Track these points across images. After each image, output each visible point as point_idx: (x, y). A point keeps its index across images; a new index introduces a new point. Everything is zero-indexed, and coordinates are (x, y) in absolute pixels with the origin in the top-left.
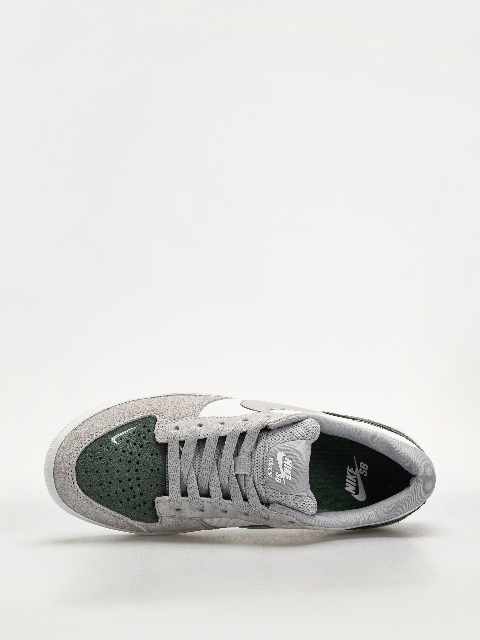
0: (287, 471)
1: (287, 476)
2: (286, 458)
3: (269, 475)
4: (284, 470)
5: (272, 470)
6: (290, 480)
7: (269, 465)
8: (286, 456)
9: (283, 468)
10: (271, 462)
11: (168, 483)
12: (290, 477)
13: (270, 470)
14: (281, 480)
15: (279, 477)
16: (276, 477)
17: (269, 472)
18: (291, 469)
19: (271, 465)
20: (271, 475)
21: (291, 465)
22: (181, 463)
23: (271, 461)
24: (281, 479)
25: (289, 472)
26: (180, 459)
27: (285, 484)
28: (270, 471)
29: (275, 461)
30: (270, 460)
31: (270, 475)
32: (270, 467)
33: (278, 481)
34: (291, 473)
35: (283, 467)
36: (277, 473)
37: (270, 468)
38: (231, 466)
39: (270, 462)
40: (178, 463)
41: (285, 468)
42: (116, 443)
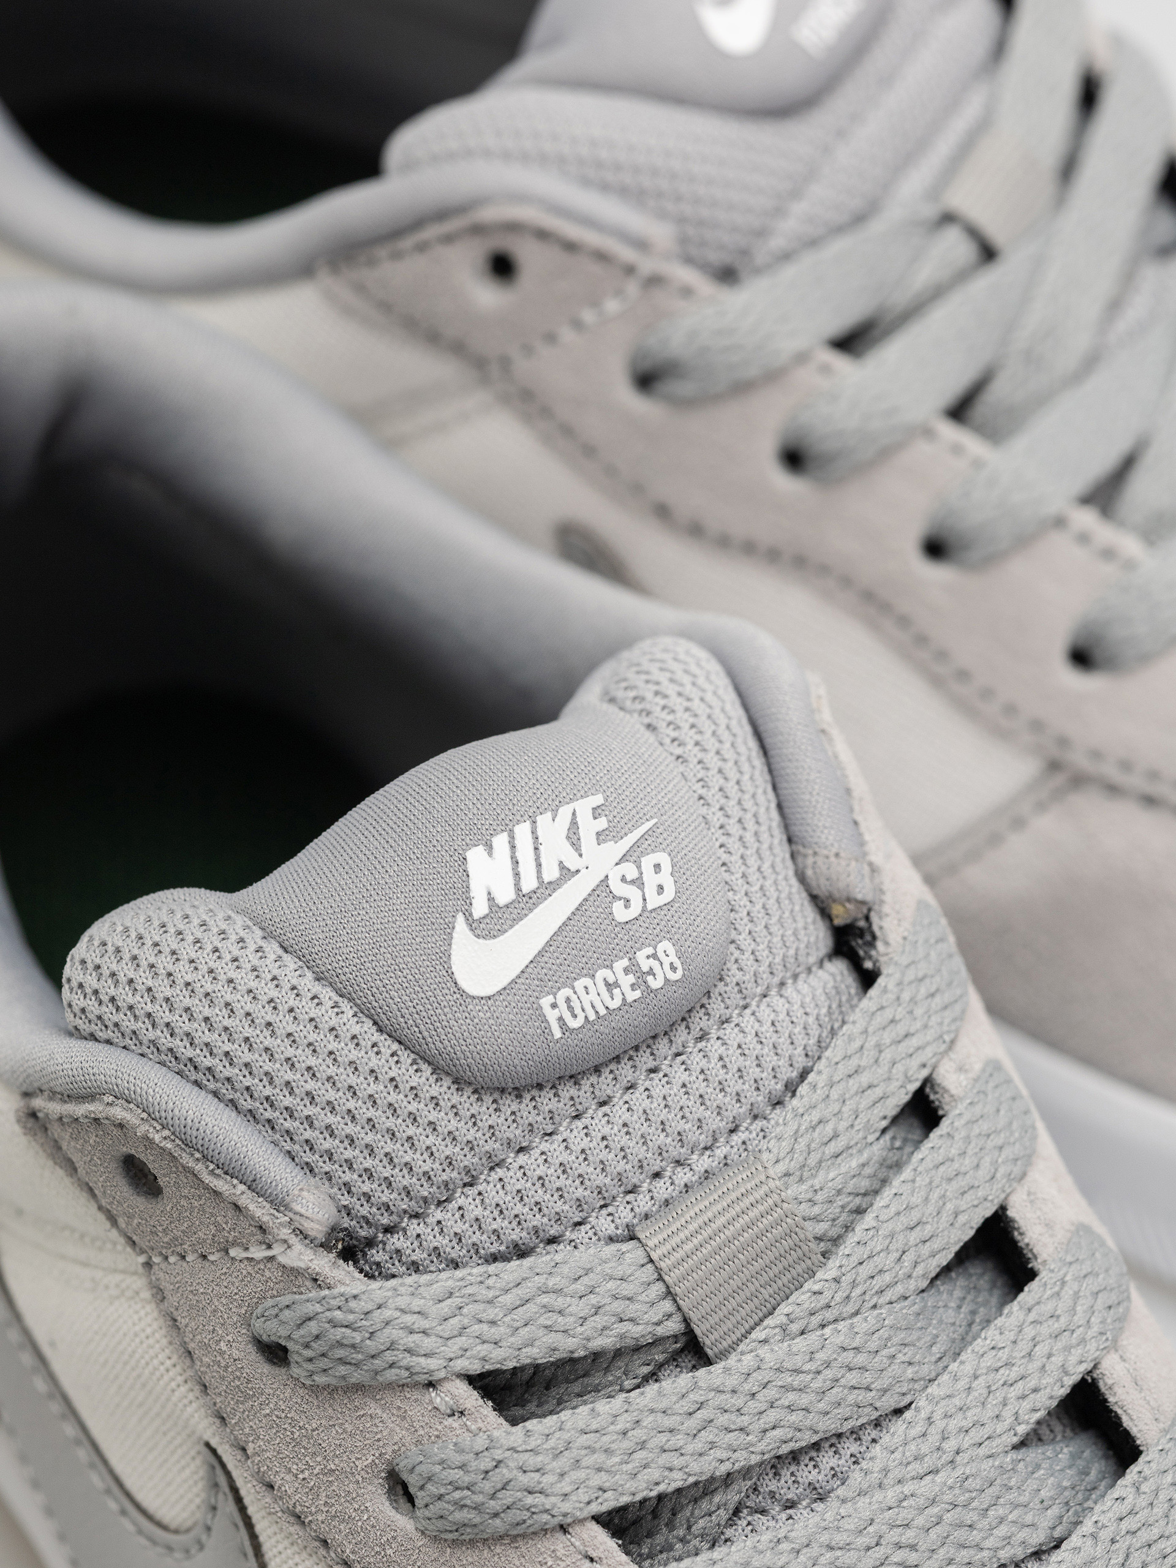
0: (558, 851)
1: (589, 827)
2: (480, 909)
3: (673, 968)
4: (567, 873)
5: (625, 962)
6: (598, 799)
7: (603, 1011)
8: (460, 918)
9: (559, 886)
10: (574, 997)
12: (584, 807)
13: (631, 979)
14: (647, 861)
15: (633, 882)
16: (650, 907)
17: (650, 978)
18: (523, 831)
19: (592, 988)
20: (661, 955)
21: (500, 841)
23: (570, 1008)
24: (639, 867)
25: (553, 827)
28: (641, 977)
29: (549, 972)
30: (567, 1016)
31: (666, 962)
32: (616, 991)
33: (667, 877)
34: (549, 814)
35: (547, 889)
36: (624, 915)
37: (616, 985)
39: (578, 1011)
41: (551, 873)
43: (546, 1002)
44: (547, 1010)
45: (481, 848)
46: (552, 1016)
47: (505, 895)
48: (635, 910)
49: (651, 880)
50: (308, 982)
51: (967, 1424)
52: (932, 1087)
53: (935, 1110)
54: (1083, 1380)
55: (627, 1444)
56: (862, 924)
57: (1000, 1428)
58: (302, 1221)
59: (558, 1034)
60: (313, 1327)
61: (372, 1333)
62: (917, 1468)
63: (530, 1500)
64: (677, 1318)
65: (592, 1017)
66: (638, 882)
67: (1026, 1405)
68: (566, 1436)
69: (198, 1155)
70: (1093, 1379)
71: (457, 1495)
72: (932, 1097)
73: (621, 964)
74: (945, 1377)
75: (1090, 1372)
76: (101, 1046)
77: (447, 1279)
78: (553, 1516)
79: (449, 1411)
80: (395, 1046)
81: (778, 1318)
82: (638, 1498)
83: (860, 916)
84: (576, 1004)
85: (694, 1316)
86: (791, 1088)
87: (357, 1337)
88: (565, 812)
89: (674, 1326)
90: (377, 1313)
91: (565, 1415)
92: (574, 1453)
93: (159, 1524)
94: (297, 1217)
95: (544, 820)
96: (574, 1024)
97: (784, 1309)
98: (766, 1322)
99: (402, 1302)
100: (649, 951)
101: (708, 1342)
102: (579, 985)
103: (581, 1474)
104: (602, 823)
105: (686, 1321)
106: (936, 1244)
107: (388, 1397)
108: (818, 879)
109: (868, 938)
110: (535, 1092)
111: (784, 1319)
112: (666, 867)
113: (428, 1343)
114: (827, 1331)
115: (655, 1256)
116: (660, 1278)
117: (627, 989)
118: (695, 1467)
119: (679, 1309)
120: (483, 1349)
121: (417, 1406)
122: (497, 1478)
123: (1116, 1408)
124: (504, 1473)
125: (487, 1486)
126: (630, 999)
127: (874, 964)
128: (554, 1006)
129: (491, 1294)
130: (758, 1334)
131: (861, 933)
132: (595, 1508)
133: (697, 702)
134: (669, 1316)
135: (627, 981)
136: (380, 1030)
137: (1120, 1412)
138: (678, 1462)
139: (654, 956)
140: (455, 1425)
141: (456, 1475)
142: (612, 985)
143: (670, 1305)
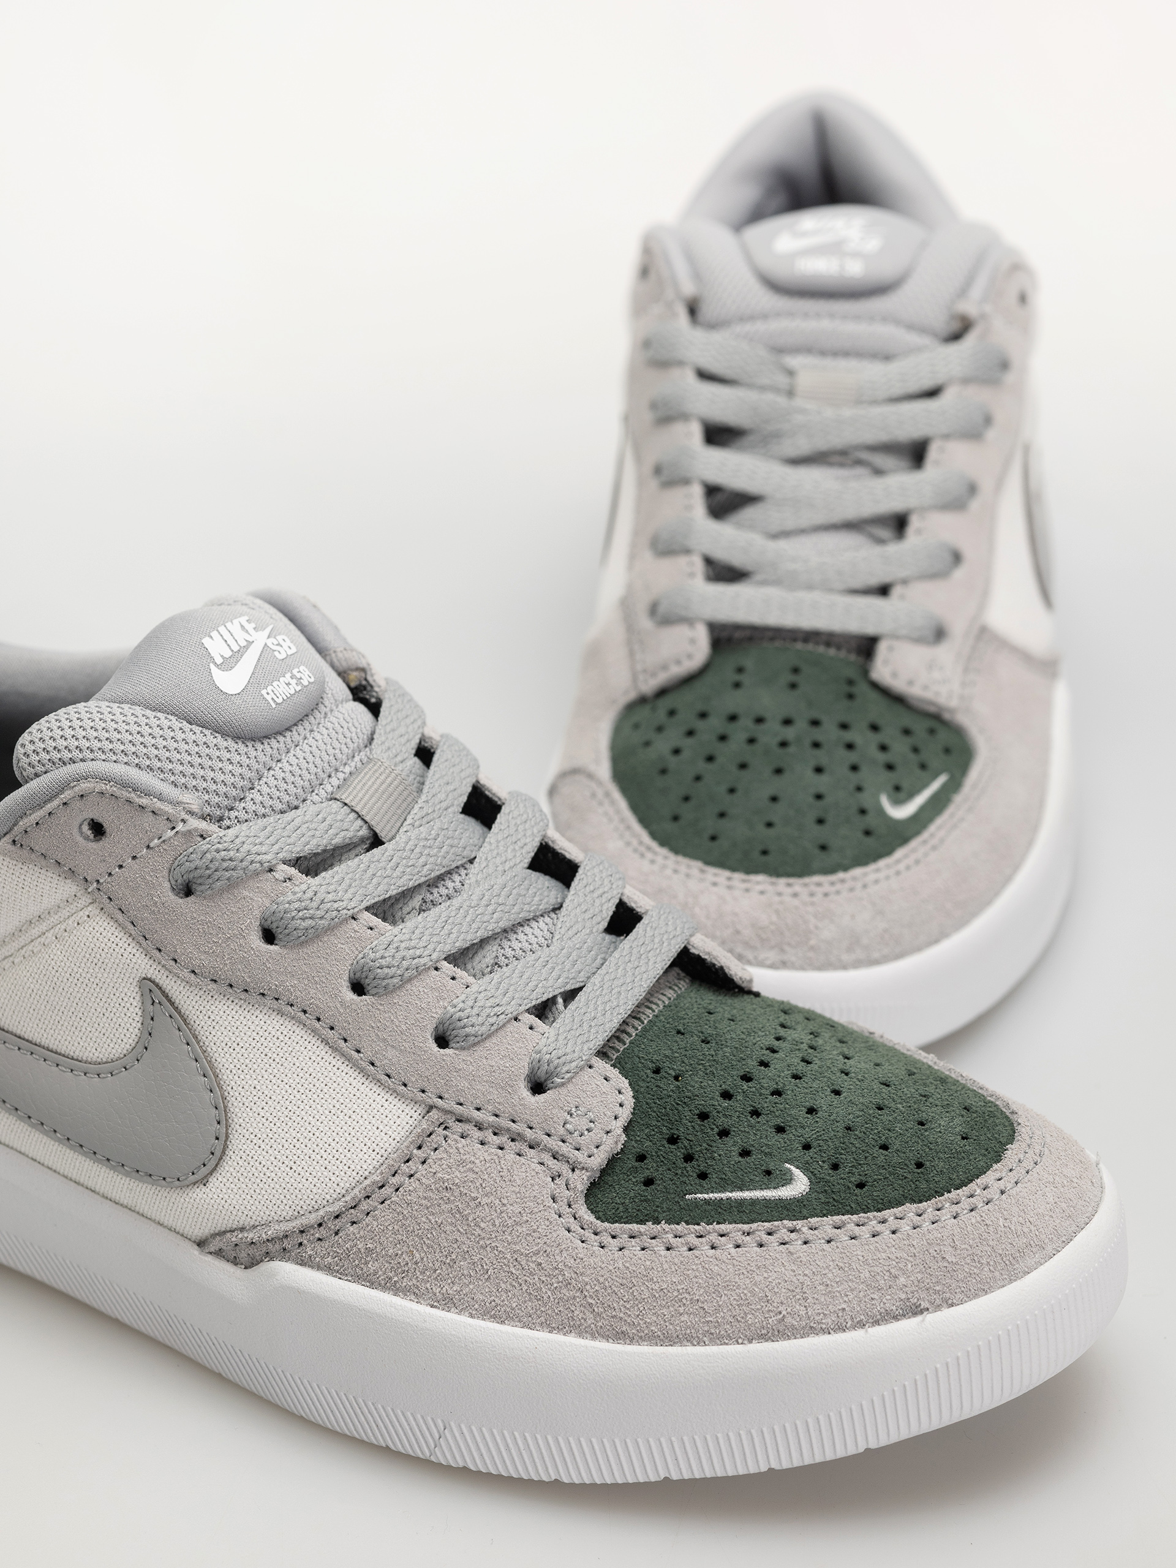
0: (240, 635)
1: (249, 626)
2: (218, 660)
3: (310, 677)
4: (249, 643)
7: (288, 695)
8: (212, 665)
9: (247, 648)
12: (242, 620)
13: (295, 681)
14: (278, 636)
17: (302, 681)
18: (222, 629)
19: (280, 685)
21: (214, 634)
22: (585, 972)
24: (277, 640)
26: (583, 985)
27: (271, 626)
28: (298, 680)
29: (260, 681)
30: (275, 698)
31: (306, 674)
32: (291, 687)
33: (289, 644)
35: (244, 648)
36: (280, 657)
38: (417, 823)
39: (278, 695)
41: (242, 643)
42: (796, 1172)
43: (264, 692)
44: (266, 696)
45: (207, 638)
46: (269, 698)
47: (227, 655)
48: (284, 655)
49: (284, 644)
51: (503, 860)
52: (425, 741)
53: (429, 751)
54: (541, 844)
55: (368, 876)
56: (364, 683)
57: (517, 860)
58: (189, 806)
59: (274, 706)
60: (208, 856)
61: (238, 849)
63: (336, 905)
64: (365, 827)
65: (285, 698)
66: (279, 645)
67: (524, 851)
68: (341, 875)
69: (130, 790)
70: (546, 842)
71: (301, 914)
72: (426, 745)
73: (288, 675)
74: (485, 844)
75: (543, 840)
77: (261, 822)
78: (349, 910)
79: (283, 879)
80: (201, 729)
81: (409, 821)
82: (382, 898)
83: (362, 679)
84: (276, 693)
85: (372, 823)
87: (232, 853)
89: (364, 832)
91: (336, 869)
92: (347, 882)
94: (186, 805)
95: (228, 624)
96: (280, 701)
97: (409, 818)
98: (404, 825)
99: (247, 833)
100: (297, 670)
101: (383, 836)
102: (275, 684)
103: (354, 890)
104: (253, 625)
105: (370, 828)
106: (458, 793)
107: (251, 883)
108: (340, 663)
109: (369, 688)
110: (268, 740)
111: (412, 821)
113: (264, 849)
114: (432, 823)
115: (347, 801)
116: (355, 812)
117: (294, 686)
118: (400, 882)
119: (366, 822)
121: (266, 883)
122: (317, 899)
123: (560, 851)
124: (320, 896)
125: (314, 904)
126: (297, 690)
127: (377, 698)
128: (268, 694)
129: (282, 827)
130: (402, 830)
131: (365, 688)
132: (365, 904)
134: (361, 827)
135: (293, 682)
136: (191, 724)
137: (563, 852)
139: (299, 672)
140: (288, 885)
141: (297, 905)
142: (288, 684)
143: (359, 822)
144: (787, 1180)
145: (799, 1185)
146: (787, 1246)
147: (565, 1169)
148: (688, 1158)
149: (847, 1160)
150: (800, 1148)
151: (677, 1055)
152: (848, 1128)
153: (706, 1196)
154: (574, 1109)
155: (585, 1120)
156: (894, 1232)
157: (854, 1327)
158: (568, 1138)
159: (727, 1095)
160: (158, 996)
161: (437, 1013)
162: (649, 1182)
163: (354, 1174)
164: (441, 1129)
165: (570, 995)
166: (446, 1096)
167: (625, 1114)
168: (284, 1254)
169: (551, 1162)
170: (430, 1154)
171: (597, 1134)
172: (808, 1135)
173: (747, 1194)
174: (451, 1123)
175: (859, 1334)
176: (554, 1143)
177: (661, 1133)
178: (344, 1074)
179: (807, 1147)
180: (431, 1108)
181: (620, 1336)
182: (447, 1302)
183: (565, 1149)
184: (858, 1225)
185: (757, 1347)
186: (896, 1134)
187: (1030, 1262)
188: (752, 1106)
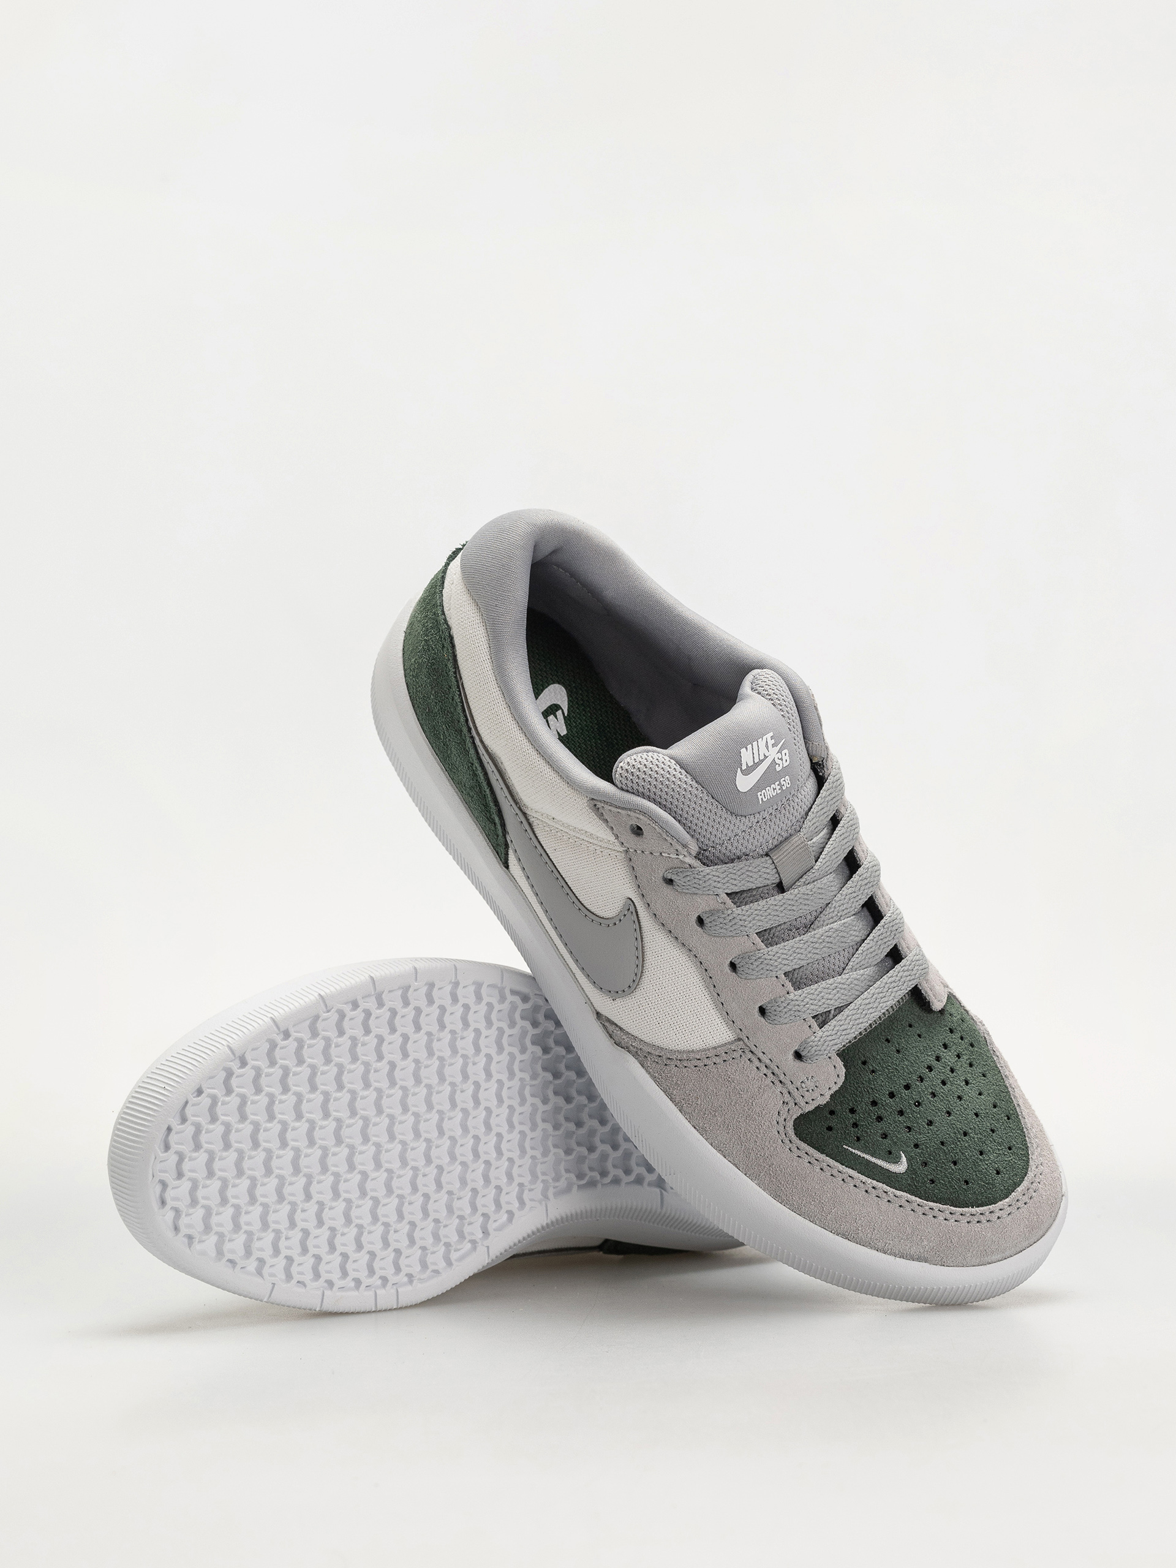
0: (763, 750)
1: (770, 743)
2: (744, 767)
4: (766, 757)
5: (778, 782)
6: (771, 734)
7: (772, 795)
8: (739, 768)
9: (763, 761)
11: (901, 1001)
12: (769, 736)
13: (779, 787)
14: (783, 752)
16: (784, 766)
17: (783, 786)
18: (755, 744)
19: (770, 790)
21: (749, 747)
22: (854, 996)
23: (764, 795)
24: (781, 755)
25: (762, 743)
26: (849, 1005)
27: (783, 741)
28: (781, 786)
29: (760, 785)
30: (763, 797)
31: (786, 783)
33: (787, 757)
35: (760, 762)
36: (778, 769)
38: (807, 882)
39: (766, 796)
40: (858, 1001)
41: (762, 757)
42: (904, 1159)
43: (759, 794)
44: (759, 796)
45: (744, 749)
46: (760, 797)
47: (751, 764)
48: (781, 768)
49: (784, 758)
50: (694, 783)
51: (843, 908)
52: (838, 813)
53: (837, 821)
54: (870, 897)
55: (766, 914)
56: (820, 763)
57: (852, 909)
58: (691, 851)
59: (761, 803)
61: (705, 882)
62: (831, 920)
65: (769, 798)
66: (781, 759)
68: (752, 911)
70: (873, 897)
72: (837, 816)
75: (872, 894)
76: (624, 792)
77: (725, 867)
79: (721, 902)
80: (717, 803)
81: (804, 879)
82: (767, 928)
83: (820, 761)
84: (766, 794)
86: (807, 814)
87: (700, 882)
88: (764, 738)
89: (777, 881)
90: (707, 876)
91: (751, 905)
92: (753, 916)
93: (603, 918)
94: (689, 850)
95: (760, 740)
96: (765, 799)
97: (805, 876)
98: (799, 881)
99: (714, 873)
100: (783, 779)
101: (786, 886)
102: (768, 788)
103: (754, 922)
104: (773, 741)
105: (781, 879)
106: (838, 859)
107: (704, 897)
108: (812, 751)
109: (822, 767)
110: (749, 816)
111: (806, 879)
112: (787, 754)
113: (718, 885)
114: (815, 883)
115: (775, 862)
116: (776, 868)
117: (777, 789)
118: (781, 920)
119: (779, 876)
120: (732, 887)
121: (712, 900)
123: (877, 905)
124: (736, 920)
126: (778, 792)
127: (823, 774)
128: (761, 795)
129: (735, 871)
130: (797, 884)
131: (820, 765)
132: (757, 931)
133: (768, 681)
134: (777, 878)
136: (714, 799)
138: (777, 919)
139: (785, 781)
140: (723, 906)
141: (722, 920)
142: (774, 789)
143: (777, 875)
144: (896, 1161)
145: (901, 1167)
146: (879, 1199)
147: (791, 1104)
148: (855, 1125)
149: (932, 1165)
150: (912, 1146)
151: (879, 1057)
152: (942, 1143)
153: (853, 1151)
154: (810, 1078)
155: (813, 1084)
156: (934, 1217)
157: (890, 1254)
158: (801, 1090)
159: (892, 1095)
160: (632, 909)
161: (766, 1000)
162: (830, 1129)
163: (688, 1045)
164: (740, 1051)
165: (840, 1010)
166: (751, 1039)
167: (835, 1088)
168: (636, 1055)
169: (787, 1095)
170: (729, 1060)
171: (816, 1095)
172: (922, 1138)
173: (873, 1160)
174: (747, 1051)
175: (891, 1258)
176: (791, 1088)
177: (848, 1104)
178: (706, 999)
179: (916, 1146)
180: (739, 1039)
181: (776, 1197)
182: (702, 1131)
183: (795, 1093)
184: (919, 1205)
185: (839, 1239)
186: (964, 1158)
187: (994, 1258)
188: (901, 1108)
